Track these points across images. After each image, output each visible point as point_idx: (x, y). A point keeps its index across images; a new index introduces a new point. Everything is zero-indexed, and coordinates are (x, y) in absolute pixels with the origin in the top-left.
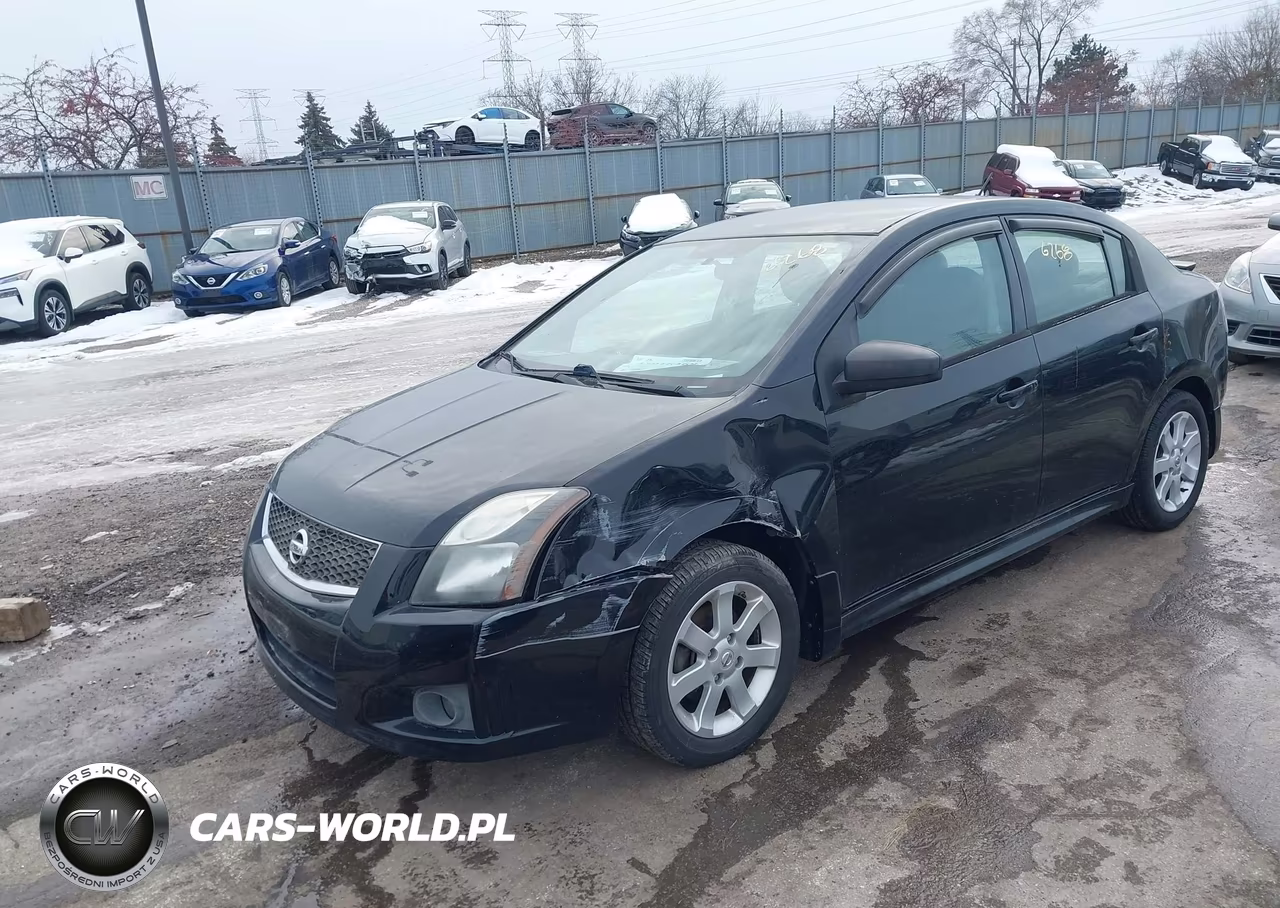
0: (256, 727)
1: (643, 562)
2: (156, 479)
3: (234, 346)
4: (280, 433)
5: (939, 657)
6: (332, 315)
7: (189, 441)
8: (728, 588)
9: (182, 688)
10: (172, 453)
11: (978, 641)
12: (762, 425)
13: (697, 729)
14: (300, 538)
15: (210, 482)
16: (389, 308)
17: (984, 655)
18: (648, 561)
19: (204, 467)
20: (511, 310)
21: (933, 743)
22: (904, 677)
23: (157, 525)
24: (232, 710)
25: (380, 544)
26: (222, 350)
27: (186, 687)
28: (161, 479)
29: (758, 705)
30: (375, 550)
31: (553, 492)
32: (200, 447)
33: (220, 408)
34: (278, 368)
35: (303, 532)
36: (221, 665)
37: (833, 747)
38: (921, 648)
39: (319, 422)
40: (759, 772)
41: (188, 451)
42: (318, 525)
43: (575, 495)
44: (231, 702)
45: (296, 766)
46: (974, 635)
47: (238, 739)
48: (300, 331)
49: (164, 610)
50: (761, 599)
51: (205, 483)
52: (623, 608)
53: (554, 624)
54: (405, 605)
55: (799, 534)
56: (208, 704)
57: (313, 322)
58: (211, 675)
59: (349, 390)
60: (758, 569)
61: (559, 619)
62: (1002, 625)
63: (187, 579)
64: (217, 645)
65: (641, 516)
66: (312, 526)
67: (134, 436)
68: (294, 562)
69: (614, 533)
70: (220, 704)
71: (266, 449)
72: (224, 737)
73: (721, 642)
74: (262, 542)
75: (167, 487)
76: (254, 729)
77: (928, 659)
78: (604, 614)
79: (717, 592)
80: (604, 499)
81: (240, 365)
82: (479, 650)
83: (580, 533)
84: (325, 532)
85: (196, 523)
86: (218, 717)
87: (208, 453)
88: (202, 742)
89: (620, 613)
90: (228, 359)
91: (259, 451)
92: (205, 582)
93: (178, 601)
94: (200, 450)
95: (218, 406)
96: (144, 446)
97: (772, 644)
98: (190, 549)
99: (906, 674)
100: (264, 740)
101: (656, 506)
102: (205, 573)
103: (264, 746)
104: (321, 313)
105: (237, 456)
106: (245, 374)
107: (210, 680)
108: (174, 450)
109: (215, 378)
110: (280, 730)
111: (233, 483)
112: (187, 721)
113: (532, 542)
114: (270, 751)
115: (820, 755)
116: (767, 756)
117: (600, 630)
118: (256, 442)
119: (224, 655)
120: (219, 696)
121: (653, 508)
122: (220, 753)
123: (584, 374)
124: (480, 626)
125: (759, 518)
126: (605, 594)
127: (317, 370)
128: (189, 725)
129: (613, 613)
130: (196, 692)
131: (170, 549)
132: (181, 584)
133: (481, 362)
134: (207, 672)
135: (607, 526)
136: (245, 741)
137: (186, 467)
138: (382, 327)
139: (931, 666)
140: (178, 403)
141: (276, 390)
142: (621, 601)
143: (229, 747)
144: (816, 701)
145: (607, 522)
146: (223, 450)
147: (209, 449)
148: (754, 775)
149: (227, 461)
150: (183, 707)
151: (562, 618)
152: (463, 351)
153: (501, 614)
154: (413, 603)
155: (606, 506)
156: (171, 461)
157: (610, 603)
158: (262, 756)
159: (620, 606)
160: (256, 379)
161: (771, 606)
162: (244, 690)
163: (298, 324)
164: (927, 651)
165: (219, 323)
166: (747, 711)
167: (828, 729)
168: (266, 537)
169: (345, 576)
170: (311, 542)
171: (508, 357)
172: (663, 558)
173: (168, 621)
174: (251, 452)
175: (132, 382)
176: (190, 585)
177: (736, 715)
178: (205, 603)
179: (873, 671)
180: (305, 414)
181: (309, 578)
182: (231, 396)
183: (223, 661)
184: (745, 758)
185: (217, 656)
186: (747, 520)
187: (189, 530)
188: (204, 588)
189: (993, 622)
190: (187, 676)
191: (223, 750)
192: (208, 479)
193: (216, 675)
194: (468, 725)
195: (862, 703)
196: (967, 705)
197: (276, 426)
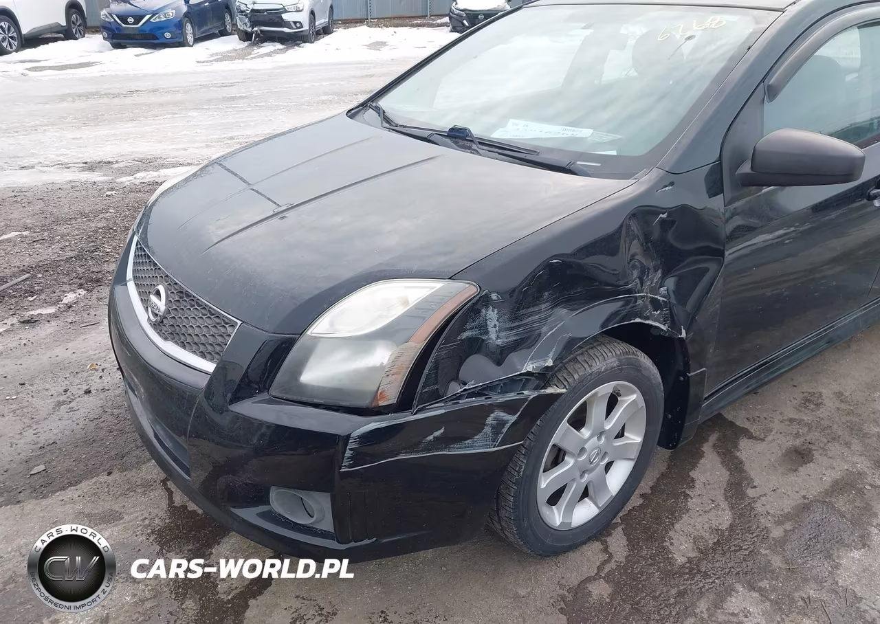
0: (123, 457)
1: (529, 367)
2: (69, 186)
3: (145, 76)
4: (176, 153)
5: (766, 436)
6: (225, 57)
7: (100, 153)
8: (606, 389)
9: (60, 404)
10: (86, 163)
11: (800, 422)
12: (665, 216)
13: (558, 523)
14: (158, 294)
15: (113, 193)
16: (269, 55)
17: (808, 438)
18: (534, 365)
19: (110, 178)
20: (364, 63)
21: (781, 542)
22: (737, 457)
23: (62, 229)
24: (102, 434)
25: (239, 322)
26: (136, 78)
27: (63, 403)
28: (73, 185)
29: (614, 494)
30: (233, 326)
31: (437, 285)
32: (110, 160)
33: (130, 127)
34: (179, 97)
35: (161, 288)
36: (98, 381)
37: (682, 539)
38: (747, 425)
39: (207, 146)
40: (612, 565)
41: (100, 162)
42: (176, 284)
43: (464, 291)
44: (102, 425)
45: (156, 511)
46: (793, 414)
47: (104, 471)
48: (201, 68)
49: (55, 316)
50: (634, 397)
51: (109, 193)
52: (508, 425)
53: (431, 438)
54: (265, 396)
55: (684, 335)
56: (81, 426)
57: (210, 61)
58: (88, 392)
59: (234, 121)
60: (637, 367)
61: (437, 434)
62: (818, 405)
63: (81, 286)
64: (100, 358)
65: (532, 315)
66: (171, 285)
67: (57, 145)
68: (152, 317)
69: (502, 334)
70: (92, 426)
71: (163, 166)
72: (90, 467)
73: (592, 440)
74: (126, 285)
75: (78, 194)
76: (120, 461)
77: (756, 438)
78: (487, 429)
79: (596, 394)
80: (494, 296)
81: (150, 92)
82: (346, 462)
83: (465, 335)
84: (182, 293)
85: (96, 231)
86: (89, 442)
87: (115, 166)
88: (68, 471)
89: (505, 430)
90: (140, 85)
91: (157, 168)
92: (96, 290)
93: (69, 307)
94: (109, 162)
95: (130, 125)
96: (63, 155)
97: (635, 438)
98: (87, 256)
99: (738, 454)
100: (129, 474)
101: (547, 304)
102: (98, 281)
103: (128, 481)
104: (216, 54)
105: (138, 171)
106: (153, 99)
107: (86, 397)
108: (88, 160)
109: (128, 101)
110: (145, 463)
111: (132, 195)
112: (59, 442)
113: (411, 344)
114: (132, 488)
115: (671, 547)
116: (618, 542)
117: (480, 445)
118: (156, 159)
119: (103, 370)
120: (92, 417)
121: (543, 306)
122: (85, 486)
123: (459, 137)
124: (348, 437)
125: (647, 318)
126: (491, 408)
127: (210, 101)
128: (60, 449)
129: (497, 428)
130: (72, 409)
131: (70, 254)
132: (74, 291)
133: (349, 111)
134: (85, 387)
135: (495, 327)
136: (109, 474)
137: (96, 177)
138: (263, 70)
139: (760, 446)
140: (96, 119)
141: (176, 116)
142: (506, 416)
143: (94, 480)
144: (658, 479)
145: (495, 322)
146: (128, 164)
147: (117, 162)
148: (607, 568)
149: (129, 175)
150: (56, 427)
151: (442, 431)
152: (325, 94)
153: (374, 424)
154: (274, 394)
155: (495, 305)
156: (84, 170)
157: (495, 419)
158: (123, 494)
159: (507, 422)
160: (161, 105)
161: (642, 403)
162: (116, 412)
163: (198, 62)
164: (754, 429)
165: (136, 56)
166: (604, 500)
167: (675, 514)
168: (130, 280)
169: (202, 348)
170: (168, 302)
171: (378, 109)
172: (550, 363)
173: (57, 329)
174: (150, 168)
175: (63, 98)
176: (83, 292)
177: (592, 505)
178: (92, 312)
179: (707, 448)
180: (198, 138)
181: (166, 339)
182: (139, 117)
183: (101, 377)
184: (597, 546)
185: (97, 370)
186: (638, 320)
187: (90, 237)
188: (95, 296)
189: (809, 401)
190: (66, 391)
191: (87, 482)
192: (112, 189)
193: (93, 392)
194: (327, 525)
195: (702, 486)
196: (804, 497)
197: (174, 146)
